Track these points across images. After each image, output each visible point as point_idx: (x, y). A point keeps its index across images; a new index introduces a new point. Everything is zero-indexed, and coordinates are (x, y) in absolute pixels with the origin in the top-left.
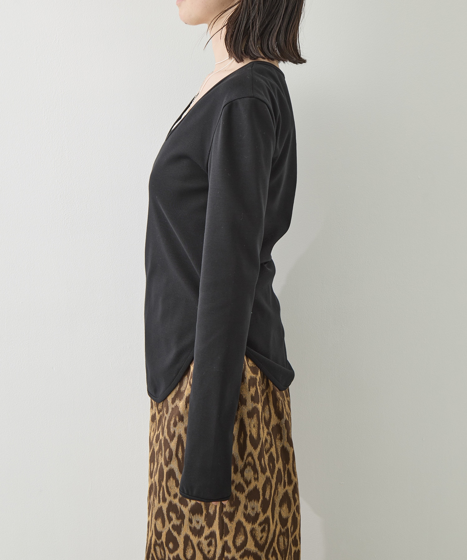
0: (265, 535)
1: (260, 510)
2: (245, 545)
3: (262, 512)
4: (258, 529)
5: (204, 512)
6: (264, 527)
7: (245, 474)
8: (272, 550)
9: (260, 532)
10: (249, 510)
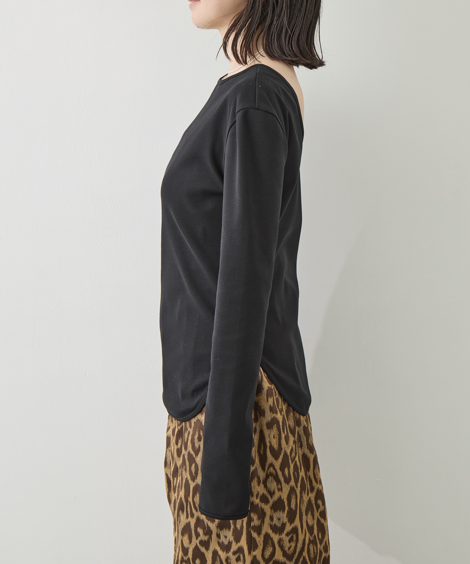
0: (293, 544)
1: (287, 520)
2: (274, 556)
3: (289, 522)
4: (286, 539)
5: (232, 527)
6: (292, 537)
7: (268, 484)
8: (302, 559)
9: (288, 542)
10: (275, 521)
